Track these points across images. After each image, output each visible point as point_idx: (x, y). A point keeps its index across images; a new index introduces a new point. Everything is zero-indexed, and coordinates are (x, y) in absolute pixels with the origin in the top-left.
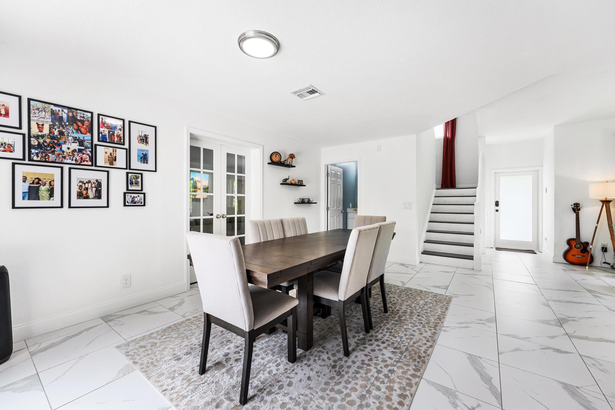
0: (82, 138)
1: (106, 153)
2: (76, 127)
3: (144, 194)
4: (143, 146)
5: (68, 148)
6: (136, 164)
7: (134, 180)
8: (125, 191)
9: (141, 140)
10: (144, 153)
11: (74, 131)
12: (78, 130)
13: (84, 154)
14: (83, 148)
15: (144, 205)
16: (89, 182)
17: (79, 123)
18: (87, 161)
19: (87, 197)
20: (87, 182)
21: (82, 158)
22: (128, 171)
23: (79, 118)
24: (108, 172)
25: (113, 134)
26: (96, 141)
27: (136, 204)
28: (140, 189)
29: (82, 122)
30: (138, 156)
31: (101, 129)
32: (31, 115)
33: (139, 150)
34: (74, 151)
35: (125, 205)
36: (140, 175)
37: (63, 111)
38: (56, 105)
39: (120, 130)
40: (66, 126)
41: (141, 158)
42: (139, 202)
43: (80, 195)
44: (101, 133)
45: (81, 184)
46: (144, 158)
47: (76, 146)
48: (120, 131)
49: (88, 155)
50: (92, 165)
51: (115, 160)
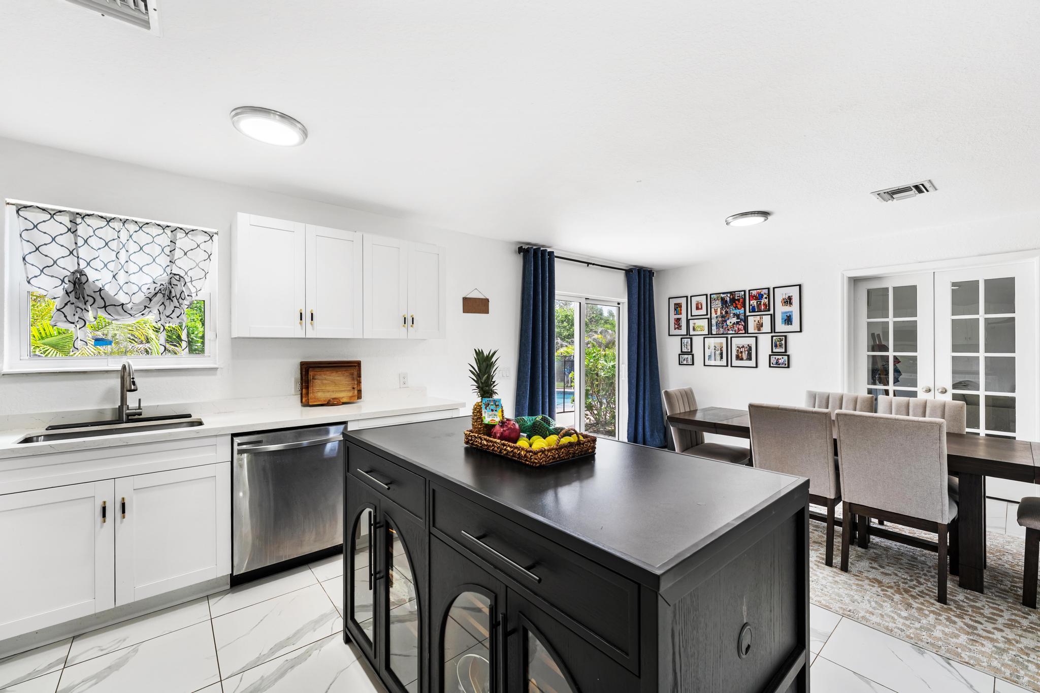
0: (738, 313)
1: (755, 321)
2: (735, 306)
3: (788, 356)
4: (787, 309)
5: (731, 322)
6: (780, 327)
7: (778, 343)
8: (771, 354)
9: (785, 302)
10: (788, 315)
11: (734, 309)
12: (736, 307)
13: (740, 325)
14: (739, 320)
15: (788, 367)
16: (743, 347)
17: (737, 302)
18: (742, 330)
19: (742, 359)
20: (742, 347)
21: (738, 328)
22: (773, 334)
23: (736, 298)
24: (756, 337)
25: (760, 304)
26: (748, 314)
27: (781, 366)
28: (784, 351)
29: (738, 300)
30: (782, 319)
31: (751, 302)
32: (712, 305)
33: (783, 313)
34: (734, 324)
35: (770, 366)
36: (784, 337)
37: (727, 296)
38: (723, 293)
39: (766, 298)
40: (729, 306)
41: (785, 320)
42: (783, 364)
43: (738, 358)
44: (751, 305)
45: (738, 349)
46: (788, 320)
47: (735, 320)
48: (765, 300)
49: (743, 325)
50: (745, 333)
51: (762, 326)
